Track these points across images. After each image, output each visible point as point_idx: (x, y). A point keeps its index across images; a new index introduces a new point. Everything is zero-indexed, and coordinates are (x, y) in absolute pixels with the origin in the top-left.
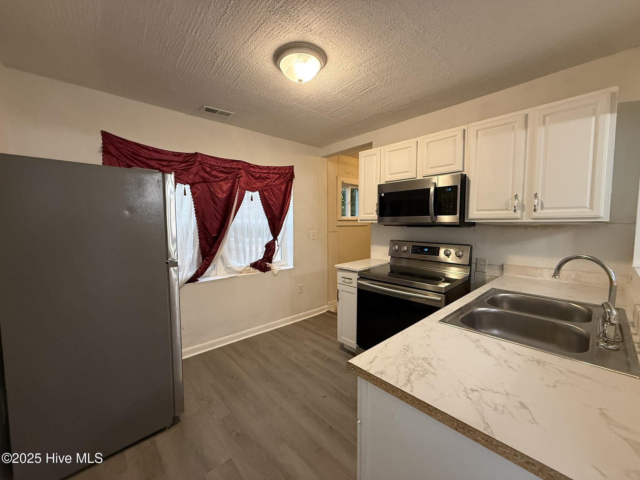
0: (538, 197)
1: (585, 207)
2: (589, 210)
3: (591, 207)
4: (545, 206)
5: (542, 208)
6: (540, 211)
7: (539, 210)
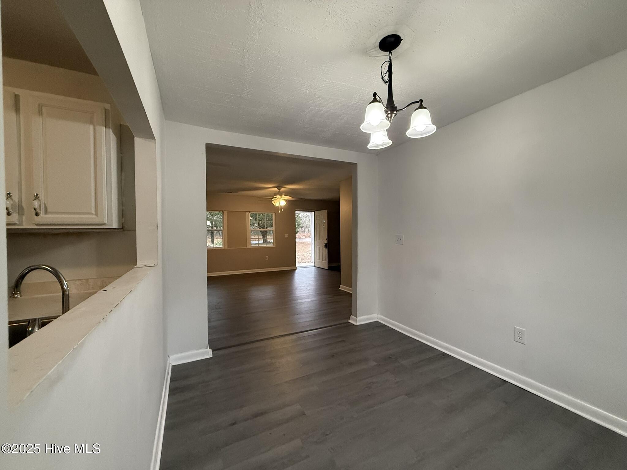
0: (40, 198)
1: (91, 214)
2: (95, 216)
3: (96, 214)
4: (49, 210)
5: (46, 212)
6: (44, 216)
7: (42, 215)
